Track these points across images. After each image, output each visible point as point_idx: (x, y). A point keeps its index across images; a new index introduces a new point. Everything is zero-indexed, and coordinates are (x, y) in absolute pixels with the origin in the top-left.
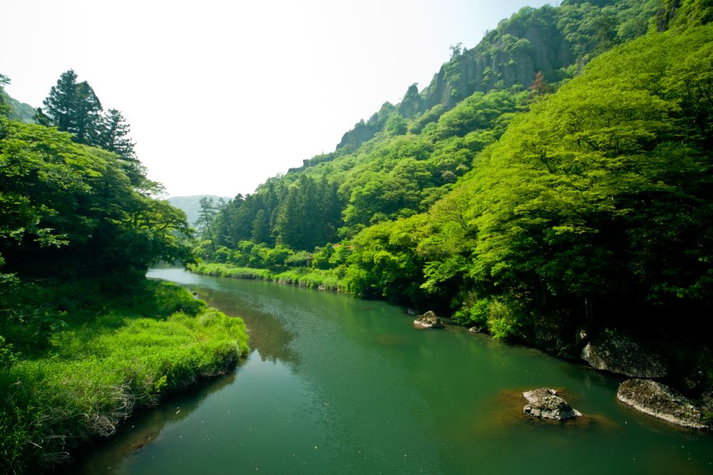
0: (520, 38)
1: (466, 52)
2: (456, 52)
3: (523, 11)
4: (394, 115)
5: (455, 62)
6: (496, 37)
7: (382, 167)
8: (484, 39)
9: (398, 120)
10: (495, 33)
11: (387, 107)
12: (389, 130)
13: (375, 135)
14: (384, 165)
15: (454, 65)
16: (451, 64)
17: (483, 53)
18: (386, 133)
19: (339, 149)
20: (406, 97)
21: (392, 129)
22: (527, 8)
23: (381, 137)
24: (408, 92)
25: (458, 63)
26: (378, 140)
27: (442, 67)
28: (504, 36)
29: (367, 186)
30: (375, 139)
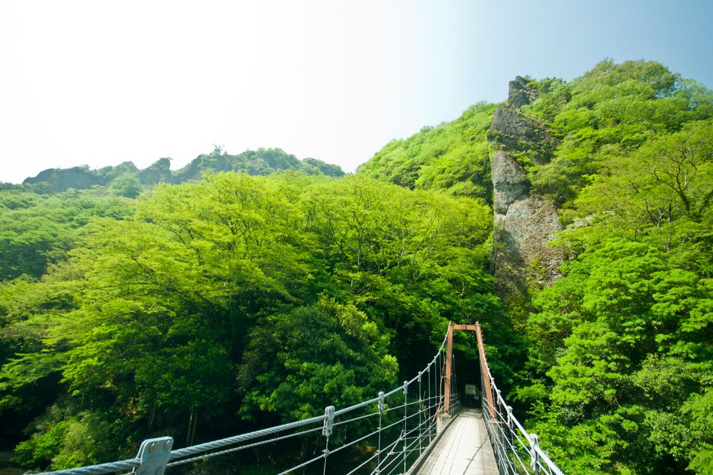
0: (271, 166)
1: (226, 155)
2: (218, 150)
3: (277, 149)
4: (129, 175)
5: (214, 158)
6: (253, 157)
7: (71, 220)
8: (244, 153)
9: (132, 182)
10: (253, 153)
11: (128, 166)
12: (114, 188)
13: (94, 186)
14: (75, 218)
15: (212, 160)
16: (209, 157)
17: (240, 163)
18: (110, 190)
19: (28, 184)
20: (154, 165)
21: (120, 188)
22: (281, 150)
23: (101, 192)
24: (158, 162)
25: (216, 160)
26: (96, 193)
27: (200, 156)
28: (259, 159)
29: (26, 235)
30: (92, 191)
